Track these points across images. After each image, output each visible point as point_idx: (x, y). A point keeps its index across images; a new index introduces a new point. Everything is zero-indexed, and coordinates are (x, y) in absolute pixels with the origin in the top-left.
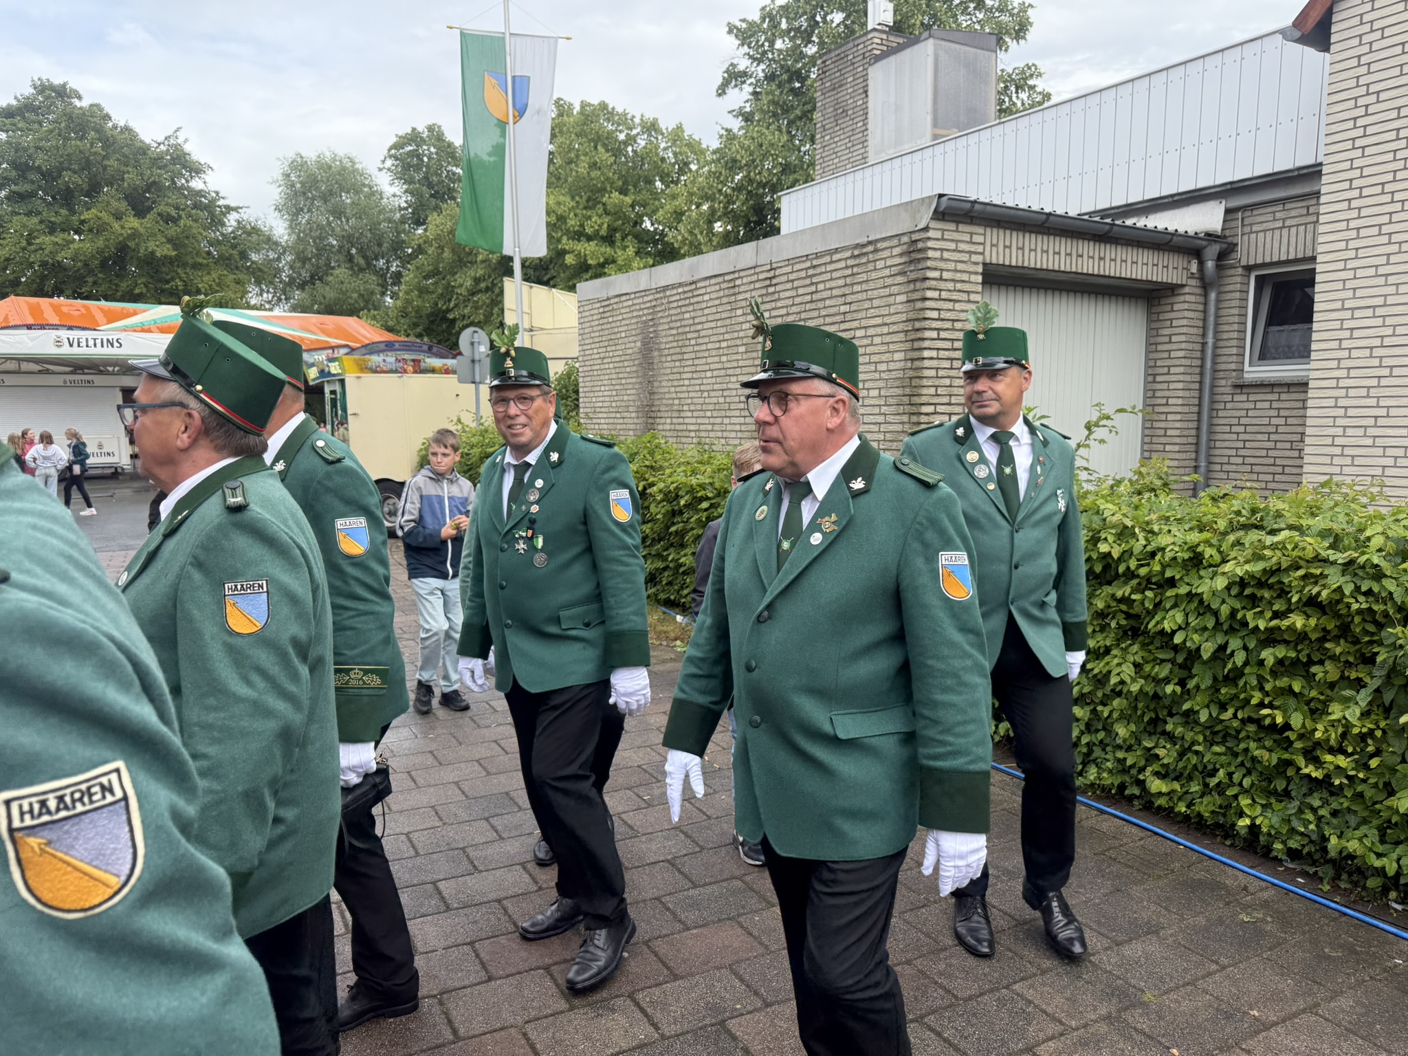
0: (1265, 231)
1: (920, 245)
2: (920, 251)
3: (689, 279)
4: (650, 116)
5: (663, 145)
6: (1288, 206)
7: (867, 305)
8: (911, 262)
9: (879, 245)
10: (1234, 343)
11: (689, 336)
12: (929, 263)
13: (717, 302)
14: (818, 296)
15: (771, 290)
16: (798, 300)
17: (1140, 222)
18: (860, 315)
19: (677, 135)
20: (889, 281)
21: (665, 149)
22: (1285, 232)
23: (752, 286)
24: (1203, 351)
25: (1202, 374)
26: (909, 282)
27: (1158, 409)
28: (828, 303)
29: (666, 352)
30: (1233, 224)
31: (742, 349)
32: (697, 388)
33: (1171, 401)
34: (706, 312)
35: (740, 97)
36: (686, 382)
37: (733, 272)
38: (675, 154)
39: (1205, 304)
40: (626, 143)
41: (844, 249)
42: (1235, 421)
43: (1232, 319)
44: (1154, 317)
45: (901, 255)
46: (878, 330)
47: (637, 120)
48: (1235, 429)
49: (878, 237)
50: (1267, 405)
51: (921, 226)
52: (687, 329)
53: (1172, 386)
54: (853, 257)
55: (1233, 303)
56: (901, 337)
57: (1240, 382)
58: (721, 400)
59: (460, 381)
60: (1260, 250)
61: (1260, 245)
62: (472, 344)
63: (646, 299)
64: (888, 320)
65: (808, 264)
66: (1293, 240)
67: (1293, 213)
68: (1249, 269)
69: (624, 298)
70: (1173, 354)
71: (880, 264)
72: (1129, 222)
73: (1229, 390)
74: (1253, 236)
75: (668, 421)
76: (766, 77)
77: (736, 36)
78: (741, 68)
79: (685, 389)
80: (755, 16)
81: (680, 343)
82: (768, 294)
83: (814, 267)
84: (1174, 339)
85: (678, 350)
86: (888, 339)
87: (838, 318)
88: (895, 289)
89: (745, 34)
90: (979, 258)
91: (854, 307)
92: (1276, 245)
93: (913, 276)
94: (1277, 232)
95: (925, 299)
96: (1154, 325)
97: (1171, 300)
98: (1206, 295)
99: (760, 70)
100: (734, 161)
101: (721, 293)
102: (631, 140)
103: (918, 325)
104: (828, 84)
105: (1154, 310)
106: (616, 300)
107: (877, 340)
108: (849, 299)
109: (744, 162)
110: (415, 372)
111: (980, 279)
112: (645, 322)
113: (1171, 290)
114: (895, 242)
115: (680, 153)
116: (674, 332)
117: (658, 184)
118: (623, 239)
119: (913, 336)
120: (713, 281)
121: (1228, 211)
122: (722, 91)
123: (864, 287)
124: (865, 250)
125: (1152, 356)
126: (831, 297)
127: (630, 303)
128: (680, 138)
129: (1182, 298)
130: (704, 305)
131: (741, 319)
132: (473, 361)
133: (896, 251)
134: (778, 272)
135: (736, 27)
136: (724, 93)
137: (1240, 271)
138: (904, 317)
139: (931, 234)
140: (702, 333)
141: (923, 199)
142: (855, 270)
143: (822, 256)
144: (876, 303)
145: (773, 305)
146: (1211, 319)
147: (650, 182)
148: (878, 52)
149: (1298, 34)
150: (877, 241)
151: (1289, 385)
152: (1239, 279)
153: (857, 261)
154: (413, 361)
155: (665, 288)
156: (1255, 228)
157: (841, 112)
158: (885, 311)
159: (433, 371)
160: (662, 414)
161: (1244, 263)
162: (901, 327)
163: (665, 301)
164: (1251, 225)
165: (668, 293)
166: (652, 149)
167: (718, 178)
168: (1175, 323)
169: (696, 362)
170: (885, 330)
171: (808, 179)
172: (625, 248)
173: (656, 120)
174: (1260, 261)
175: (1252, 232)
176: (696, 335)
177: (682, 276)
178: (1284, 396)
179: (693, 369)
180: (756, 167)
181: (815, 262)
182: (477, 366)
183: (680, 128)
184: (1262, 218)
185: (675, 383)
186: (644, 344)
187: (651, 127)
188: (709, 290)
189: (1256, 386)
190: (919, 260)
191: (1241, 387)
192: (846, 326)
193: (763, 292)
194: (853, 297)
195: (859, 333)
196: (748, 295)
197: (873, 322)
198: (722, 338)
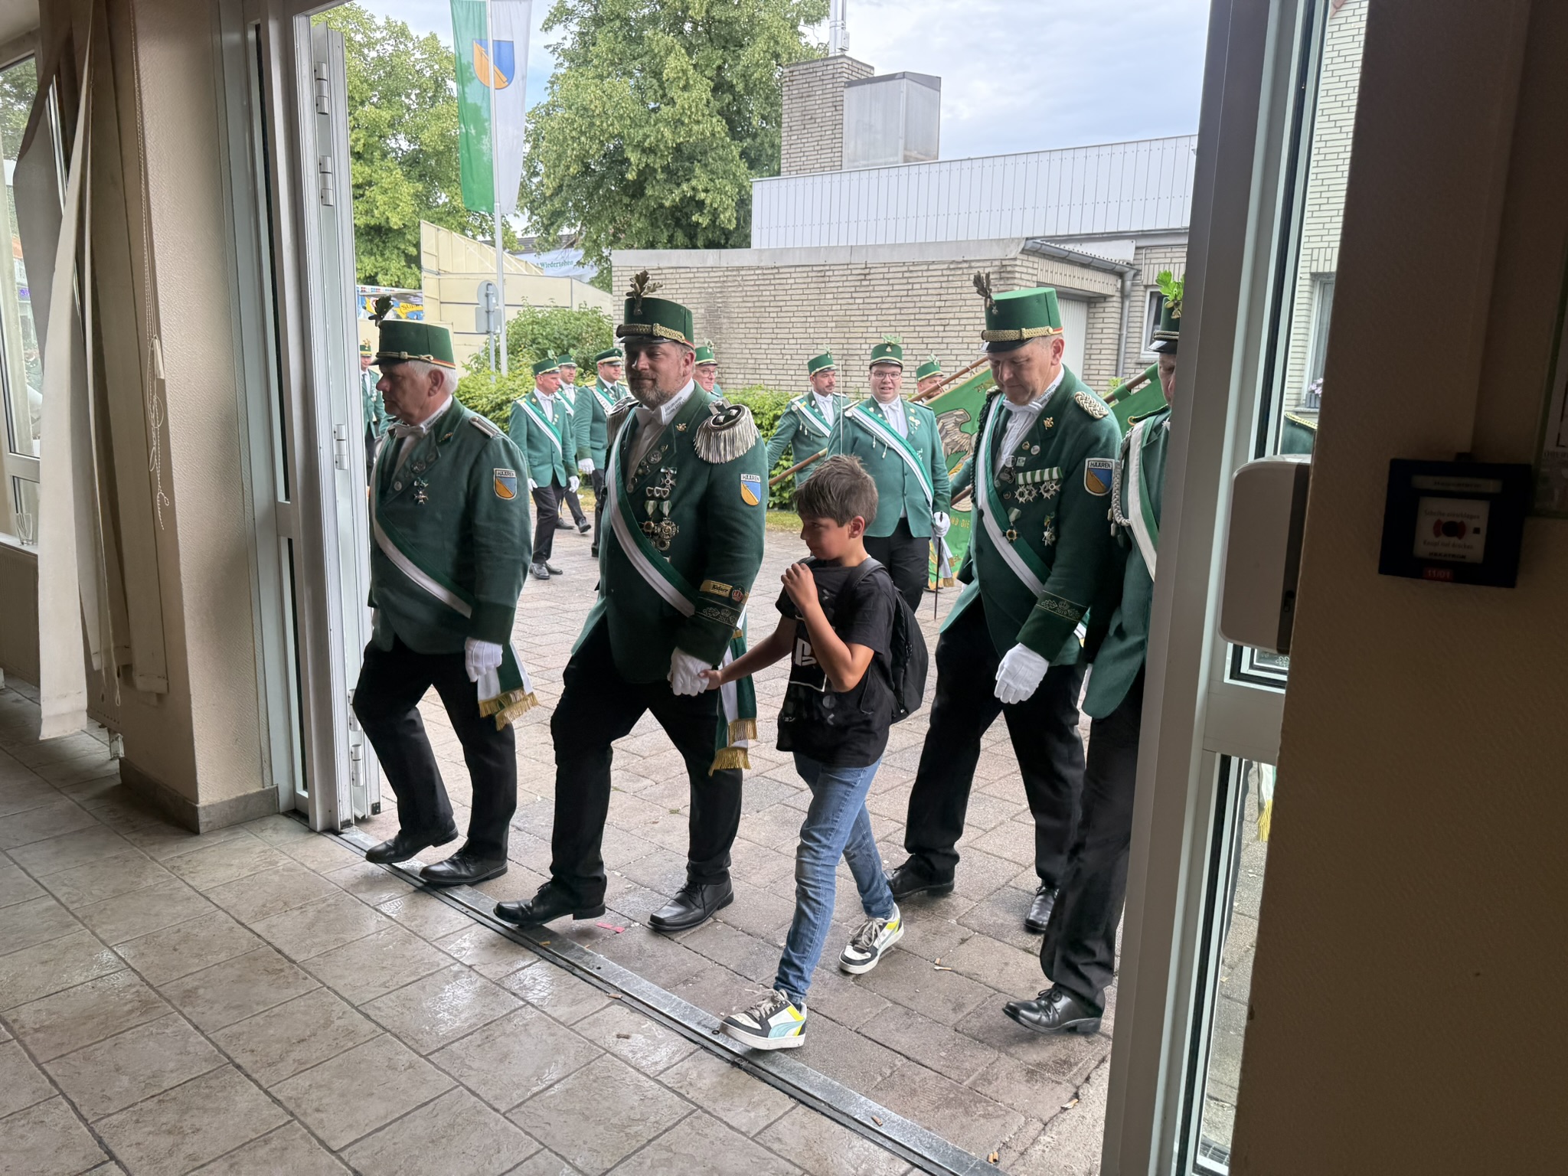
0: (1158, 264)
1: (1009, 269)
2: (1009, 272)
6: (1173, 250)
7: (961, 303)
8: (1001, 278)
9: (973, 264)
10: (1136, 335)
11: (769, 309)
12: (1016, 281)
13: (805, 286)
15: (865, 283)
16: (893, 293)
17: (1069, 247)
18: (954, 310)
22: (1171, 266)
23: (845, 278)
24: (1119, 339)
25: (1118, 355)
27: (1091, 377)
28: (923, 298)
29: (738, 320)
30: (1139, 257)
31: (833, 324)
32: (779, 351)
33: (1101, 372)
34: (790, 292)
36: (763, 346)
37: (824, 266)
39: (1122, 308)
41: (939, 263)
43: (1136, 319)
44: (1091, 315)
46: (971, 321)
49: (973, 258)
51: (1012, 256)
52: (766, 304)
53: (1102, 362)
54: (948, 269)
55: (1137, 309)
57: (1141, 360)
62: (487, 295)
63: (712, 274)
65: (905, 269)
67: (1177, 255)
68: (1147, 287)
69: (679, 272)
70: (1104, 341)
72: (1062, 247)
74: (1151, 266)
75: (740, 376)
79: (762, 351)
81: (757, 315)
82: (861, 286)
83: (911, 271)
84: (1105, 331)
85: (754, 320)
87: (934, 310)
90: (1035, 278)
91: (948, 304)
96: (1091, 321)
97: (1103, 305)
98: (1123, 303)
101: (810, 280)
105: (1091, 310)
106: (671, 271)
108: (944, 298)
112: (711, 294)
113: (1104, 298)
114: (988, 264)
116: (749, 305)
120: (798, 269)
121: (1137, 248)
123: (959, 290)
124: (959, 266)
125: (1089, 341)
126: (927, 295)
127: (692, 275)
129: (1111, 304)
130: (789, 287)
131: (831, 302)
134: (872, 271)
137: (1142, 288)
139: (1018, 262)
140: (784, 309)
141: (1013, 239)
142: (950, 278)
143: (919, 265)
145: (868, 294)
146: (1125, 319)
150: (971, 261)
152: (1141, 293)
153: (953, 272)
155: (739, 269)
156: (1153, 261)
160: (732, 371)
161: (1145, 283)
163: (739, 279)
164: (1151, 259)
165: (742, 273)
168: (1106, 320)
169: (776, 331)
174: (1151, 282)
175: (1149, 264)
176: (776, 309)
177: (760, 261)
179: (774, 336)
181: (911, 268)
182: (491, 317)
184: (1158, 256)
185: (751, 346)
186: (708, 311)
188: (793, 275)
189: (1148, 364)
190: (1008, 278)
191: (1141, 364)
192: (942, 316)
193: (858, 283)
194: (949, 297)
195: (952, 322)
196: (841, 284)
197: (965, 315)
198: (808, 314)
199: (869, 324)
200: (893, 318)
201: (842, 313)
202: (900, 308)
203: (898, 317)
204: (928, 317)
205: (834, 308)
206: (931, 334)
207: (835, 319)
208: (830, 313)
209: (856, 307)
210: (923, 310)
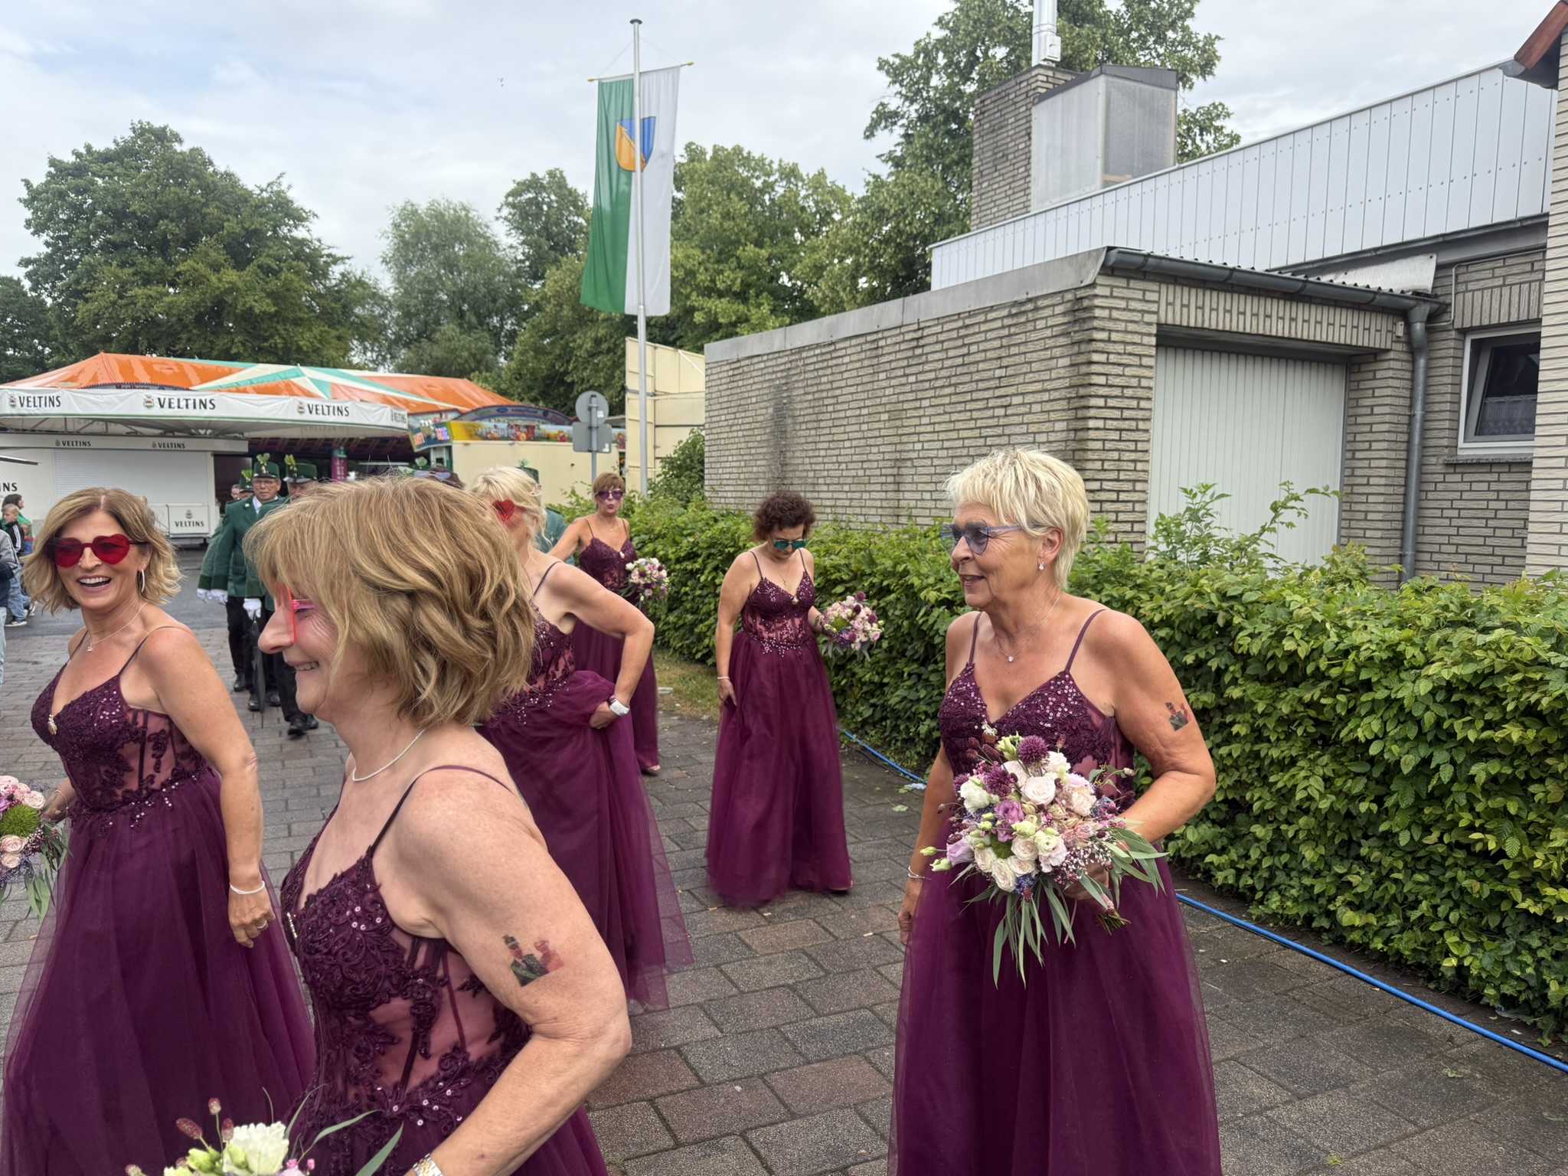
0: (1482, 289)
1: (1086, 303)
2: (1085, 309)
3: (828, 339)
4: (789, 160)
5: (803, 193)
6: (1509, 262)
7: (1025, 369)
8: (1075, 322)
9: (1040, 303)
10: (1447, 415)
11: (826, 402)
12: (1096, 323)
13: (858, 365)
14: (971, 359)
15: (918, 351)
16: (948, 363)
17: (1339, 279)
18: (1017, 380)
19: (818, 182)
20: (1050, 343)
21: (806, 197)
22: (1506, 290)
23: (897, 348)
24: (1410, 424)
25: (1408, 451)
26: (1073, 344)
27: (1356, 489)
28: (981, 366)
29: (801, 419)
30: (1446, 281)
31: (885, 417)
32: (834, 459)
33: (1372, 481)
34: (846, 375)
35: (890, 140)
36: (822, 453)
37: (876, 332)
38: (816, 203)
39: (1413, 371)
40: (762, 191)
41: (1000, 307)
42: (1447, 504)
43: (1444, 389)
44: (1354, 385)
45: (1064, 314)
46: (1038, 397)
47: (775, 166)
48: (1447, 513)
49: (1039, 293)
50: (1485, 486)
51: (1087, 282)
52: (824, 394)
53: (1374, 464)
54: (1011, 315)
55: (1445, 371)
56: (1064, 404)
57: (1453, 460)
58: (861, 473)
59: (576, 449)
60: (1477, 311)
61: (1477, 305)
62: (590, 409)
63: (780, 361)
64: (1048, 385)
65: (960, 324)
66: (1515, 299)
67: (1515, 270)
68: (1463, 332)
69: (755, 360)
70: (1375, 428)
71: (1040, 324)
72: (1325, 279)
73: (1439, 469)
74: (1469, 295)
76: (919, 118)
77: (888, 73)
78: (892, 107)
79: (820, 460)
80: (909, 52)
81: (817, 410)
82: (914, 356)
83: (966, 327)
84: (1376, 410)
85: (814, 417)
86: (1048, 407)
87: (993, 384)
88: (1057, 352)
89: (896, 71)
90: (1153, 318)
91: (1010, 371)
92: (1495, 306)
93: (1077, 337)
94: (1497, 291)
95: (1091, 363)
96: (1353, 395)
97: (1374, 367)
98: (1414, 362)
99: (913, 111)
100: (882, 210)
101: (863, 355)
102: (768, 187)
103: (1082, 391)
104: (986, 126)
105: (1354, 377)
106: (747, 362)
107: (1036, 408)
108: (1005, 362)
109: (892, 211)
110: (528, 439)
111: (1153, 341)
112: (778, 386)
113: (1374, 355)
114: (1058, 299)
115: (823, 202)
116: (810, 397)
117: (797, 235)
118: (757, 296)
119: (1076, 403)
120: (854, 342)
121: (1439, 267)
122: (870, 133)
123: (1023, 349)
124: (1023, 309)
125: (1351, 429)
126: (985, 360)
127: (762, 365)
128: (822, 185)
129: (1386, 365)
130: (843, 368)
131: (884, 384)
132: (590, 428)
133: (1059, 309)
134: (926, 332)
135: (887, 62)
136: (872, 134)
137: (1453, 334)
138: (1066, 382)
139: (1098, 291)
140: (841, 399)
141: (1090, 252)
142: (1013, 330)
143: (975, 315)
144: (1035, 366)
145: (920, 368)
146: (1420, 389)
147: (790, 234)
148: (1043, 91)
149: (1521, 69)
150: (1037, 298)
151: (1510, 464)
152: (1452, 344)
153: (1015, 321)
154: (527, 427)
155: (802, 349)
156: (1471, 286)
157: (1001, 157)
158: (1045, 376)
159: (548, 438)
161: (1458, 325)
162: (1063, 393)
163: (800, 363)
164: (1467, 282)
165: (804, 355)
166: (791, 197)
167: (864, 229)
168: (1377, 393)
169: (834, 430)
170: (1046, 396)
171: (965, 229)
172: (759, 306)
173: (795, 165)
174: (1476, 323)
175: (1467, 291)
176: (833, 401)
177: (819, 335)
178: (1504, 477)
179: (830, 438)
180: (906, 217)
181: (967, 322)
182: (594, 434)
183: (821, 174)
184: (1480, 275)
185: (810, 454)
186: (776, 410)
187: (790, 173)
188: (849, 351)
189: (1472, 464)
190: (1084, 320)
191: (1455, 465)
192: (1002, 392)
193: (910, 353)
194: (1010, 360)
195: (1016, 400)
196: (892, 357)
197: (1031, 388)
198: (862, 404)
199: (921, 412)
200: (946, 400)
201: (894, 399)
202: (956, 385)
203: (954, 399)
204: (987, 394)
205: (888, 392)
206: (991, 422)
207: (888, 408)
208: (884, 400)
209: (907, 388)
210: (981, 385)
